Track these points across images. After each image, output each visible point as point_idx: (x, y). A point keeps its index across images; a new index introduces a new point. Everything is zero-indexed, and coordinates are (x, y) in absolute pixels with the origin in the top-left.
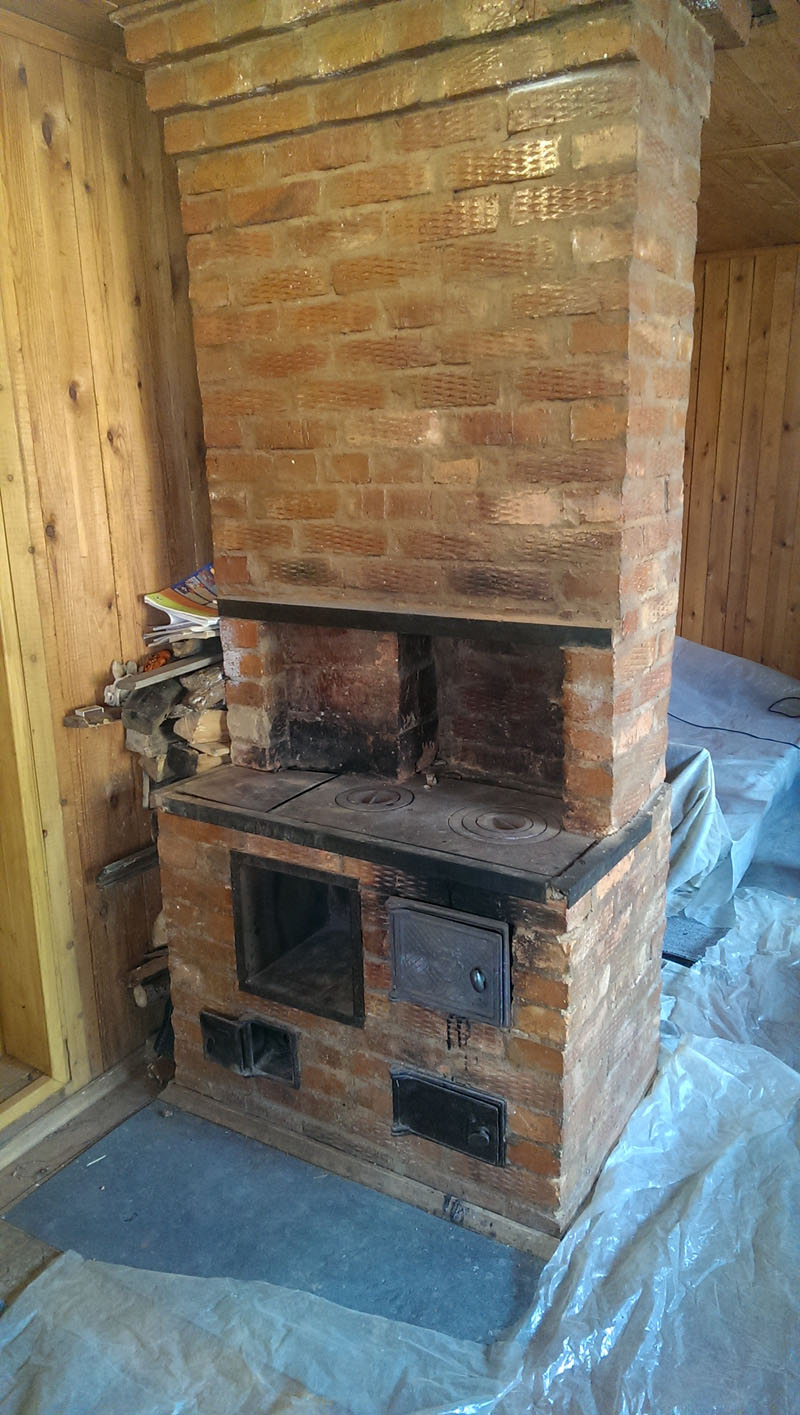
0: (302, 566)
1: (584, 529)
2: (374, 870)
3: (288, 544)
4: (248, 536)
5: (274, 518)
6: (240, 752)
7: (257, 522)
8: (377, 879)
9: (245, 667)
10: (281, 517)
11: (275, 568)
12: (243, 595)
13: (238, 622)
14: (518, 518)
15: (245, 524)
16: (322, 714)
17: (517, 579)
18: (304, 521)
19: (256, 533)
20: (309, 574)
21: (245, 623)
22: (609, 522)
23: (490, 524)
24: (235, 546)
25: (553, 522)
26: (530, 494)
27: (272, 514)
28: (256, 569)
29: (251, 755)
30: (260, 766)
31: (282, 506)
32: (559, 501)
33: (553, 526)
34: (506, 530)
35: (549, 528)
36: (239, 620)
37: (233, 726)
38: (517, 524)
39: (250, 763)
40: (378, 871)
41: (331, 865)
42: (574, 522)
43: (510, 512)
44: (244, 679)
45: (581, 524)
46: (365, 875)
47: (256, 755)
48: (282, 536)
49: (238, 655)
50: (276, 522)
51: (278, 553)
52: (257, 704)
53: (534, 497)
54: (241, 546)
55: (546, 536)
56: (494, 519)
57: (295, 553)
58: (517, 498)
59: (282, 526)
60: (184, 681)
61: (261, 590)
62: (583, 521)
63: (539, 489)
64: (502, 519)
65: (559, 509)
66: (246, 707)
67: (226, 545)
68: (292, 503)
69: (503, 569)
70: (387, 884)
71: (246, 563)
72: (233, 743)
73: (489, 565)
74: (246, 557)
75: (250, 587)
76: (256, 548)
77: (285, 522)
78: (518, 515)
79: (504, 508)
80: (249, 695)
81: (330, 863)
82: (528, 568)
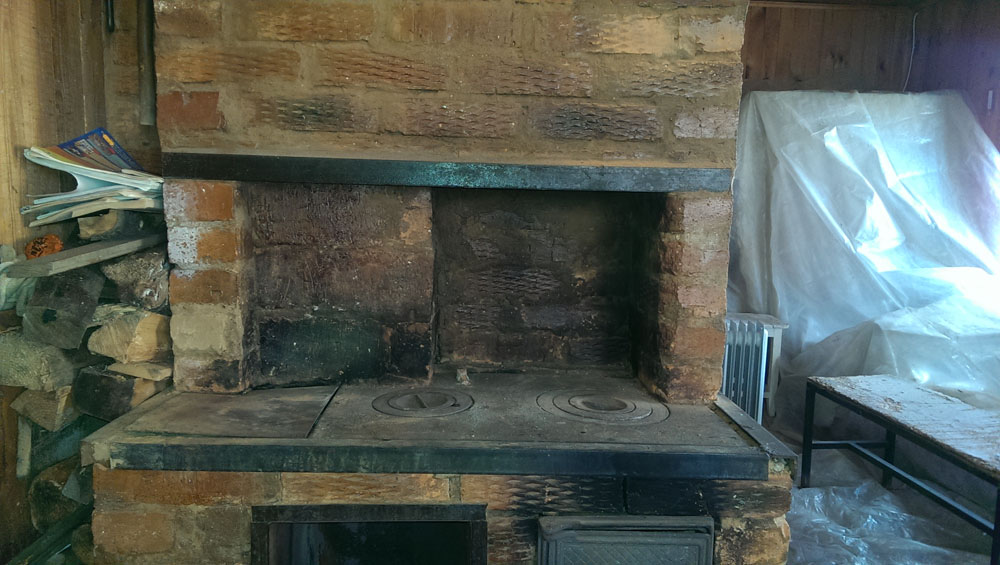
0: (313, 105)
1: (701, 60)
2: (511, 486)
3: (291, 75)
4: (221, 64)
5: (269, 40)
6: (192, 372)
7: (239, 44)
8: (515, 498)
9: (205, 249)
10: (283, 38)
11: (267, 109)
12: (209, 146)
13: (198, 186)
14: (625, 46)
15: (217, 46)
16: (316, 308)
17: (619, 117)
18: (319, 45)
19: (236, 59)
20: (325, 116)
21: (208, 186)
22: (729, 52)
23: (589, 53)
24: (198, 76)
25: (666, 52)
26: (639, 19)
27: (266, 35)
28: (233, 108)
29: (211, 373)
30: (227, 387)
31: (284, 23)
32: (674, 27)
33: (666, 57)
34: (608, 60)
35: (661, 58)
36: (199, 181)
37: (182, 335)
38: (624, 53)
39: (208, 384)
40: (517, 486)
41: (435, 494)
42: (689, 51)
43: (616, 39)
44: (204, 266)
45: (696, 55)
46: (495, 496)
47: (221, 373)
48: (281, 64)
49: (194, 232)
50: (274, 45)
51: (274, 87)
52: (225, 300)
53: (645, 23)
54: (207, 77)
55: (657, 67)
56: (596, 46)
57: (302, 88)
58: (624, 23)
59: (283, 50)
60: (110, 270)
61: (242, 138)
62: (700, 52)
63: (649, 14)
64: (605, 47)
65: (674, 36)
66: (205, 306)
67: (181, 76)
68: (301, 18)
69: (602, 106)
70: (530, 502)
71: (216, 102)
72: (179, 361)
73: (584, 102)
74: (218, 93)
75: (221, 135)
76: (236, 80)
77: (289, 46)
78: (625, 43)
79: (608, 35)
80: (210, 288)
81: (434, 490)
82: (633, 105)
